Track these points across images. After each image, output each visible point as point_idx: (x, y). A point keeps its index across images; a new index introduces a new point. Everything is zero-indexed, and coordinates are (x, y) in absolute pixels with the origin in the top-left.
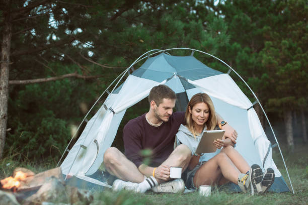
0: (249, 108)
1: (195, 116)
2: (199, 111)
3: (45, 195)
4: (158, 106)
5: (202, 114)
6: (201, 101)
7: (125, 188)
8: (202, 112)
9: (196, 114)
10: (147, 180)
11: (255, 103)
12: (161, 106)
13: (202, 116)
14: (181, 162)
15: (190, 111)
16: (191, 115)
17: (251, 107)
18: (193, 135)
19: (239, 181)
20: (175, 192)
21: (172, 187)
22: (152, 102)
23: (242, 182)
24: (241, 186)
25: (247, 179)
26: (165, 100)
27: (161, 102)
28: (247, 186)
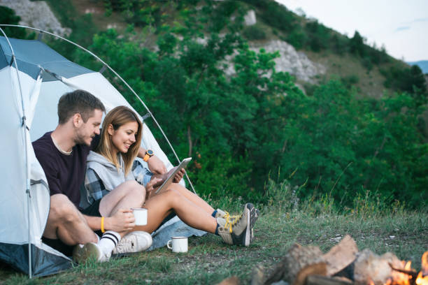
2: (131, 133)
4: (85, 121)
11: (146, 116)
12: (90, 121)
13: (133, 140)
16: (111, 137)
18: (115, 166)
19: (221, 229)
20: (135, 251)
21: (133, 245)
22: (76, 116)
23: (226, 230)
24: (226, 235)
25: (236, 224)
26: (97, 112)
27: (92, 116)
28: (238, 233)
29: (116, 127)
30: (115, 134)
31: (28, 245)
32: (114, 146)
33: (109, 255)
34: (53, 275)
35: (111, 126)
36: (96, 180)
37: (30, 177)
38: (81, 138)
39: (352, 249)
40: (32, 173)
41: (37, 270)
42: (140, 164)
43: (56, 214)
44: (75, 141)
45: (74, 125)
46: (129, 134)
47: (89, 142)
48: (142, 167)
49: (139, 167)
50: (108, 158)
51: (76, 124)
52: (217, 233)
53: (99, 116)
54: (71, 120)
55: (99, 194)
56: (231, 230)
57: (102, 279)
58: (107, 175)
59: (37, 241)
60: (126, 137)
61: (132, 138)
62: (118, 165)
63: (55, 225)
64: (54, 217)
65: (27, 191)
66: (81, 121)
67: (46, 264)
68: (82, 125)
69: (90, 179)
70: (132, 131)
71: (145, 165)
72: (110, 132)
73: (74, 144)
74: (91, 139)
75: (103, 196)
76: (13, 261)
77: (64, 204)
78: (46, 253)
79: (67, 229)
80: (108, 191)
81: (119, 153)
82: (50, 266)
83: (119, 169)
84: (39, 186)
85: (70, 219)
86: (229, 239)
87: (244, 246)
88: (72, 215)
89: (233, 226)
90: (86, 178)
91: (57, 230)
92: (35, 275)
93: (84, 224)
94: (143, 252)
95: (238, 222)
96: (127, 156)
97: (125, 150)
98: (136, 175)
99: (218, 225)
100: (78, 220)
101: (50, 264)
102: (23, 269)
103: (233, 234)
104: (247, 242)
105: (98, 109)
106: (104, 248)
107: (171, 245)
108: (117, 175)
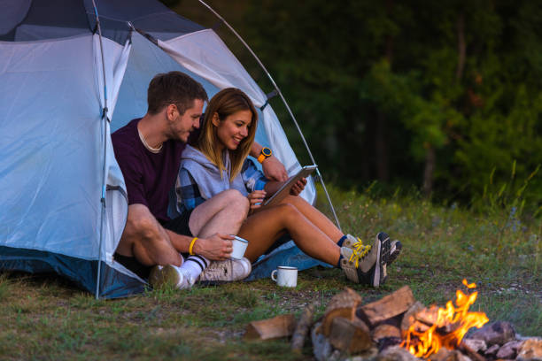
0: (265, 106)
4: (181, 113)
8: (245, 127)
11: (272, 94)
12: (188, 114)
16: (216, 128)
17: (266, 104)
18: (217, 167)
19: (345, 262)
20: (229, 279)
21: (226, 271)
22: (170, 108)
23: (351, 263)
24: (349, 270)
25: (363, 258)
26: (197, 102)
27: (190, 107)
28: (366, 270)
29: (223, 116)
30: (221, 125)
31: (97, 261)
32: (219, 140)
33: (192, 281)
34: (122, 299)
35: (216, 115)
36: (189, 183)
37: (107, 182)
38: (174, 133)
39: (407, 299)
40: (110, 176)
41: (105, 290)
42: (253, 164)
43: (133, 227)
44: (167, 135)
45: (167, 118)
46: (239, 125)
47: (185, 137)
48: (256, 168)
49: (251, 169)
50: (209, 155)
51: (170, 117)
52: (339, 266)
53: (200, 106)
54: (164, 111)
55: (192, 201)
56: (357, 264)
57: (176, 308)
58: (206, 177)
59: (108, 257)
60: (236, 129)
61: (244, 131)
62: (221, 166)
63: (131, 240)
64: (130, 231)
65: (103, 200)
66: (176, 113)
67: (117, 284)
68: (178, 118)
69: (182, 182)
70: (243, 123)
71: (260, 167)
72: (215, 122)
73: (166, 139)
74: (188, 134)
75: (196, 205)
76: (78, 278)
77: (145, 217)
78: (117, 273)
79: (145, 247)
80: (203, 200)
81: (225, 149)
82: (120, 288)
83: (222, 172)
84: (116, 194)
85: (150, 235)
86: (354, 276)
87: (373, 287)
88: (152, 230)
89: (360, 260)
90: (178, 179)
91: (133, 246)
92: (103, 296)
93: (165, 241)
94: (238, 281)
95: (366, 255)
96: (236, 155)
97: (233, 146)
98: (245, 178)
99: (342, 257)
100: (158, 238)
101: (120, 286)
102: (89, 288)
103: (359, 270)
104: (376, 282)
105: (198, 98)
106: (188, 272)
107: (276, 276)
108: (219, 178)
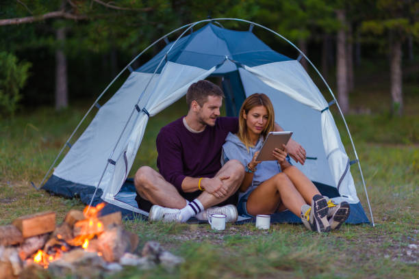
0: (324, 110)
1: (251, 123)
2: (257, 116)
3: (110, 244)
4: (201, 106)
5: (261, 120)
6: (260, 104)
7: (164, 216)
8: (261, 118)
9: (252, 119)
10: (190, 205)
11: (332, 103)
12: (206, 106)
13: (261, 123)
14: (232, 182)
15: (245, 116)
16: (245, 121)
17: (327, 109)
22: (193, 103)
26: (211, 97)
30: (247, 117)
35: (244, 112)
38: (202, 120)
47: (210, 122)
51: (194, 109)
56: (308, 218)
59: (109, 197)
60: (254, 120)
66: (198, 107)
68: (200, 109)
83: (249, 149)
89: (309, 215)
99: (302, 213)
